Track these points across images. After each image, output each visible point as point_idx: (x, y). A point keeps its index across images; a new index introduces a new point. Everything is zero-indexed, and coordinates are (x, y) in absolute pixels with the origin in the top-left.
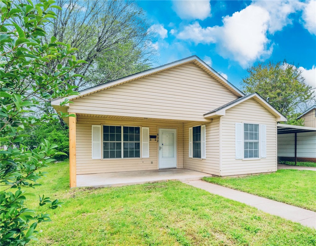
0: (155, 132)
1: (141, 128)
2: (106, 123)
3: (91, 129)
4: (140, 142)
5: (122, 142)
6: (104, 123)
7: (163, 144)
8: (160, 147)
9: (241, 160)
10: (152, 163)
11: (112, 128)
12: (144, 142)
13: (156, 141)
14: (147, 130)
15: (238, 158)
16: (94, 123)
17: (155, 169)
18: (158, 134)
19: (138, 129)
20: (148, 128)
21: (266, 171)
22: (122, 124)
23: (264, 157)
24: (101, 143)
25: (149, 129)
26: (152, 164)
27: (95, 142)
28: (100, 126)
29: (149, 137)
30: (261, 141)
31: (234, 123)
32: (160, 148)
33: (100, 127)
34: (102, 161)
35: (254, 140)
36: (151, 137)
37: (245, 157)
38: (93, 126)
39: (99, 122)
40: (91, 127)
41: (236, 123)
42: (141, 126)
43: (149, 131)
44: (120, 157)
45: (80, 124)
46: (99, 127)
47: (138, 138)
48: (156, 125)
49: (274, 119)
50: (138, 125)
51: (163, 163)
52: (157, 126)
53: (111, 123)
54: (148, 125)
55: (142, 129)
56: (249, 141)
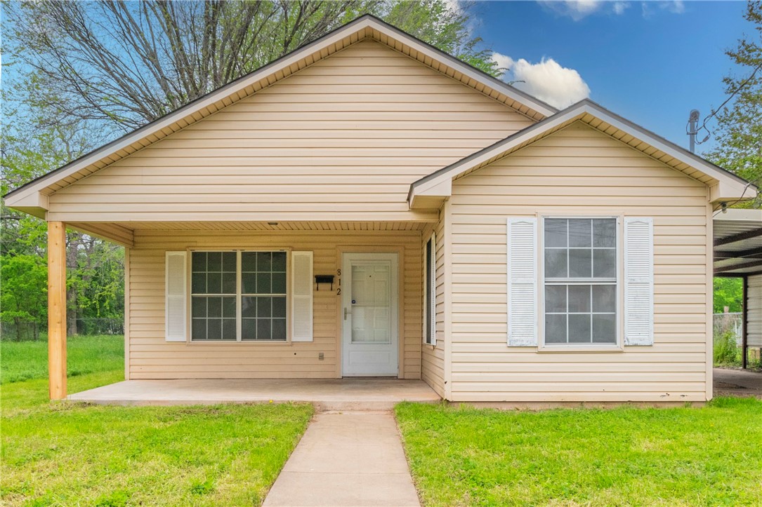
0: (333, 266)
1: (291, 254)
2: (199, 244)
3: (165, 263)
4: (287, 295)
5: (239, 295)
6: (194, 244)
7: (353, 302)
8: (346, 309)
9: (534, 350)
10: (321, 357)
11: (215, 257)
12: (297, 296)
13: (334, 293)
14: (308, 258)
15: (519, 344)
16: (172, 245)
17: (329, 376)
18: (339, 271)
19: (280, 257)
20: (310, 254)
21: (656, 397)
22: (239, 246)
23: (640, 343)
24: (185, 298)
25: (314, 255)
26: (321, 362)
27: (172, 296)
28: (184, 254)
29: (311, 279)
30: (626, 281)
31: (500, 219)
32: (346, 313)
33: (185, 257)
34: (188, 345)
35: (592, 279)
36: (320, 279)
37: (549, 340)
38: (168, 254)
39: (183, 242)
40: (165, 256)
41: (511, 220)
42: (290, 247)
43: (314, 262)
44: (234, 338)
45: (139, 249)
46: (183, 256)
47: (281, 285)
48: (337, 242)
49: (700, 192)
50: (282, 244)
51: (353, 361)
52: (337, 246)
53: (213, 244)
54: (309, 245)
55: (294, 257)
56: (568, 280)
